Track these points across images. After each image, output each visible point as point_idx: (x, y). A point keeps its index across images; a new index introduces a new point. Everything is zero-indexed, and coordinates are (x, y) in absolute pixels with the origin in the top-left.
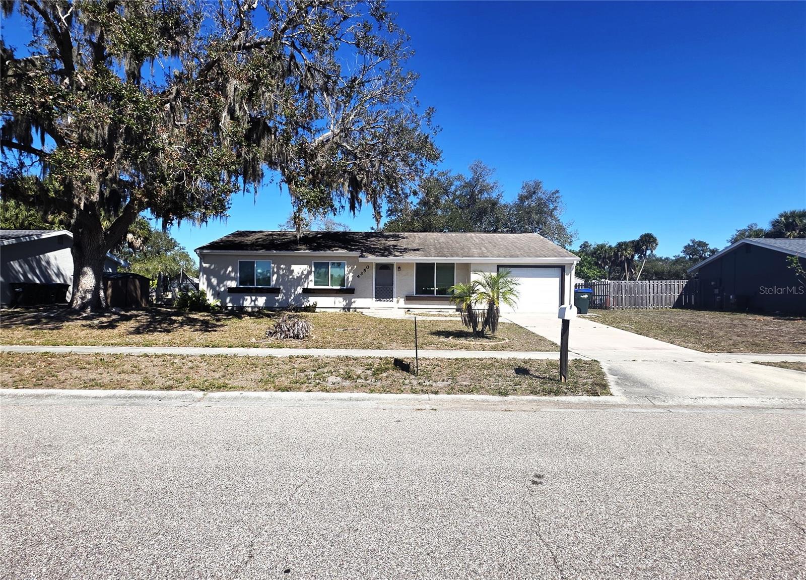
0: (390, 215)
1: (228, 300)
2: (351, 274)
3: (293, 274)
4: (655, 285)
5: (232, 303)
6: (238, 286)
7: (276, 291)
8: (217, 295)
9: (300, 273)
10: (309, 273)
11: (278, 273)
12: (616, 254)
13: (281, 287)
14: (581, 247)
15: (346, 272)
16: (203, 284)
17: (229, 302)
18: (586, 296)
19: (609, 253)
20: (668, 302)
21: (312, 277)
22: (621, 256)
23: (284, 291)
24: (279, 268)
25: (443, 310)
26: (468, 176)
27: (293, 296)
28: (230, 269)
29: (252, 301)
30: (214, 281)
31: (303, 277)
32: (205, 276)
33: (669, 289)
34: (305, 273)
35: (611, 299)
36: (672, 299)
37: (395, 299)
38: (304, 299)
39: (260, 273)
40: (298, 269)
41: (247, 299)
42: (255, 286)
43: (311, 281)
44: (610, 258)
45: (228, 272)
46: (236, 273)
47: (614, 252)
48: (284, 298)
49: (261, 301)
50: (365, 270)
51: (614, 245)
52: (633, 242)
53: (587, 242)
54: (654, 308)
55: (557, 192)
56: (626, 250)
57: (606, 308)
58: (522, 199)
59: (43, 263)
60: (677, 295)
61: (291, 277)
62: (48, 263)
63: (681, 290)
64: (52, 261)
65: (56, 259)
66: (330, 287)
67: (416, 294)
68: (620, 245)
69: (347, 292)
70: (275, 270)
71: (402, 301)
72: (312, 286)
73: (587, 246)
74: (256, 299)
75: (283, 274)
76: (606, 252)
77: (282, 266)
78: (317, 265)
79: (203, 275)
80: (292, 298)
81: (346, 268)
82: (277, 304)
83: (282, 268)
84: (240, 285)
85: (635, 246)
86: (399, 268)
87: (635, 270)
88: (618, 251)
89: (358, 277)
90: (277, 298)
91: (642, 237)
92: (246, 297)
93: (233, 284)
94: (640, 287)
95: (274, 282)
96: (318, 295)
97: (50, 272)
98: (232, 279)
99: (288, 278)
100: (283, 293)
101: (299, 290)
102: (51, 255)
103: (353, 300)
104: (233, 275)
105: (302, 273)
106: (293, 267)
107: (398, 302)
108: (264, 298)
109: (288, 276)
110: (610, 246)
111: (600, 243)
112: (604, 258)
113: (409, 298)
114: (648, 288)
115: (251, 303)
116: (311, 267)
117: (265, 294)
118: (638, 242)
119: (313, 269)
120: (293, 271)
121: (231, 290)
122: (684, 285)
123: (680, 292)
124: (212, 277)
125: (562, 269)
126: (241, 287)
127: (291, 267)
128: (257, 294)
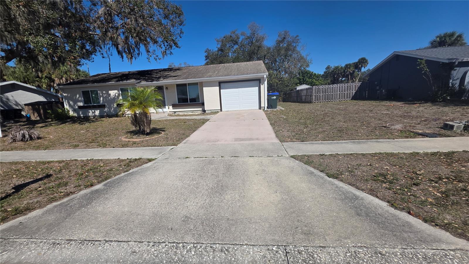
1: (81, 113)
3: (111, 96)
4: (341, 87)
5: (83, 115)
6: (84, 105)
7: (103, 106)
8: (74, 110)
9: (114, 95)
10: (119, 95)
11: (102, 96)
12: (344, 71)
13: (106, 104)
14: (326, 69)
16: (66, 105)
17: (82, 114)
18: (275, 97)
19: (341, 71)
20: (348, 96)
21: (121, 98)
22: (347, 72)
23: (107, 106)
24: (102, 93)
25: (194, 111)
28: (78, 96)
29: (93, 113)
30: (72, 103)
31: (116, 97)
32: (66, 101)
33: (349, 88)
34: (117, 95)
35: (314, 97)
36: (351, 95)
37: (167, 107)
38: (118, 110)
39: (94, 97)
40: (113, 93)
41: (90, 112)
42: (92, 104)
44: (341, 73)
45: (77, 97)
46: (81, 98)
47: (344, 70)
48: (108, 110)
49: (97, 112)
51: (343, 65)
52: (354, 63)
53: (329, 66)
54: (339, 101)
55: (297, 36)
56: (349, 68)
57: (311, 103)
58: (279, 42)
59: (4, 99)
60: (354, 92)
61: (110, 98)
62: (8, 99)
63: (357, 88)
64: (11, 98)
65: (12, 97)
67: (179, 103)
68: (347, 66)
70: (101, 95)
71: (171, 107)
73: (329, 68)
74: (95, 112)
75: (105, 96)
76: (339, 70)
77: (104, 92)
78: (122, 90)
79: (65, 101)
80: (112, 110)
82: (105, 114)
83: (104, 93)
84: (85, 104)
85: (355, 66)
86: (167, 88)
88: (345, 69)
90: (105, 110)
91: (359, 60)
92: (89, 111)
93: (81, 104)
94: (331, 88)
95: (102, 102)
98: (80, 101)
99: (109, 99)
100: (108, 107)
101: (115, 105)
102: (9, 95)
104: (80, 99)
105: (115, 95)
106: (110, 92)
107: (169, 108)
108: (98, 111)
109: (108, 98)
110: (342, 67)
111: (336, 65)
112: (338, 73)
113: (174, 106)
114: (336, 89)
115: (92, 114)
116: (119, 91)
117: (98, 109)
118: (357, 63)
119: (120, 92)
120: (110, 94)
121: (80, 107)
122: (359, 86)
123: (356, 90)
124: (70, 101)
125: (259, 81)
126: (86, 105)
127: (109, 92)
128: (95, 109)
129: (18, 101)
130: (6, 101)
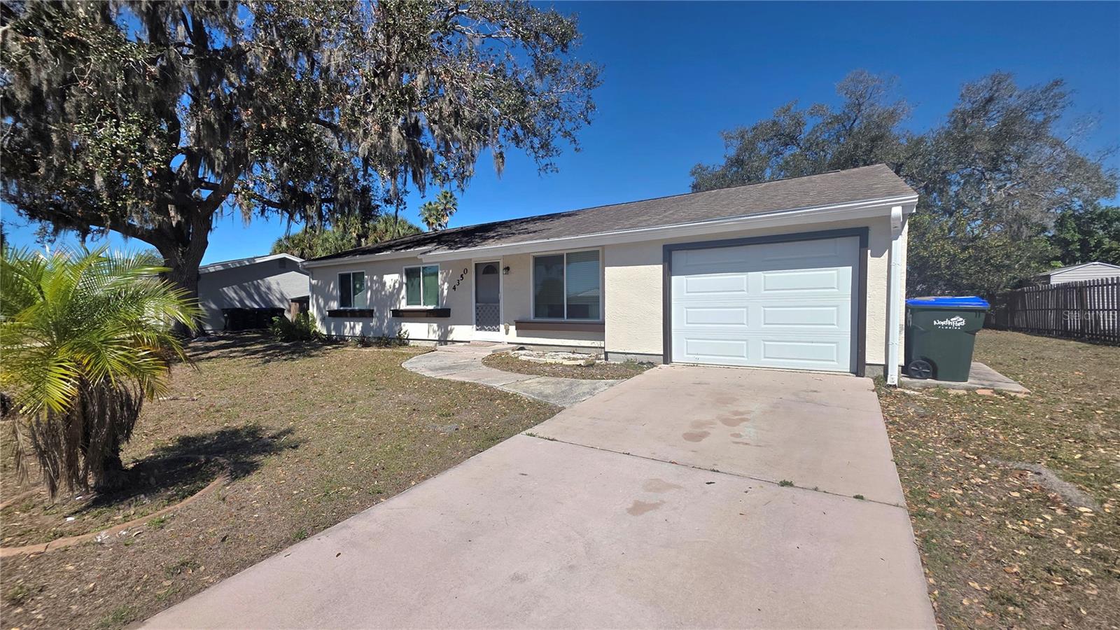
1: (332, 327)
2: (446, 286)
3: (386, 289)
5: (336, 331)
6: (339, 308)
7: (370, 314)
8: (323, 320)
9: (392, 287)
10: (401, 285)
11: (371, 288)
13: (375, 309)
15: (440, 282)
16: (313, 306)
17: (333, 330)
21: (404, 292)
23: (377, 314)
24: (372, 281)
27: (386, 321)
28: (332, 285)
29: (351, 328)
30: (321, 301)
31: (395, 292)
34: (397, 285)
37: (502, 327)
38: (396, 325)
39: (358, 289)
40: (391, 280)
41: (347, 326)
42: (354, 308)
43: (403, 298)
45: (331, 289)
46: (337, 290)
48: (378, 324)
49: (358, 328)
50: (462, 276)
59: (263, 289)
61: (383, 293)
62: (269, 289)
64: (274, 286)
65: (278, 284)
66: (422, 307)
69: (441, 314)
70: (369, 285)
72: (403, 305)
74: (354, 326)
75: (376, 288)
77: (375, 278)
78: (408, 273)
79: (312, 296)
80: (385, 324)
81: (440, 276)
82: (372, 335)
83: (375, 281)
84: (342, 306)
86: (508, 268)
89: (454, 288)
90: (372, 324)
92: (346, 323)
93: (335, 306)
95: (368, 301)
96: (410, 319)
97: (272, 298)
98: (334, 299)
99: (381, 295)
100: (377, 317)
101: (392, 313)
102: (272, 280)
103: (449, 328)
104: (335, 292)
105: (394, 286)
106: (386, 278)
107: (507, 333)
108: (361, 324)
109: (381, 292)
113: (523, 326)
115: (350, 332)
116: (402, 277)
117: (361, 319)
119: (405, 280)
120: (385, 283)
121: (334, 313)
124: (319, 297)
125: (858, 237)
126: (342, 308)
127: (383, 278)
128: (355, 319)
129: (285, 293)
130: (265, 293)
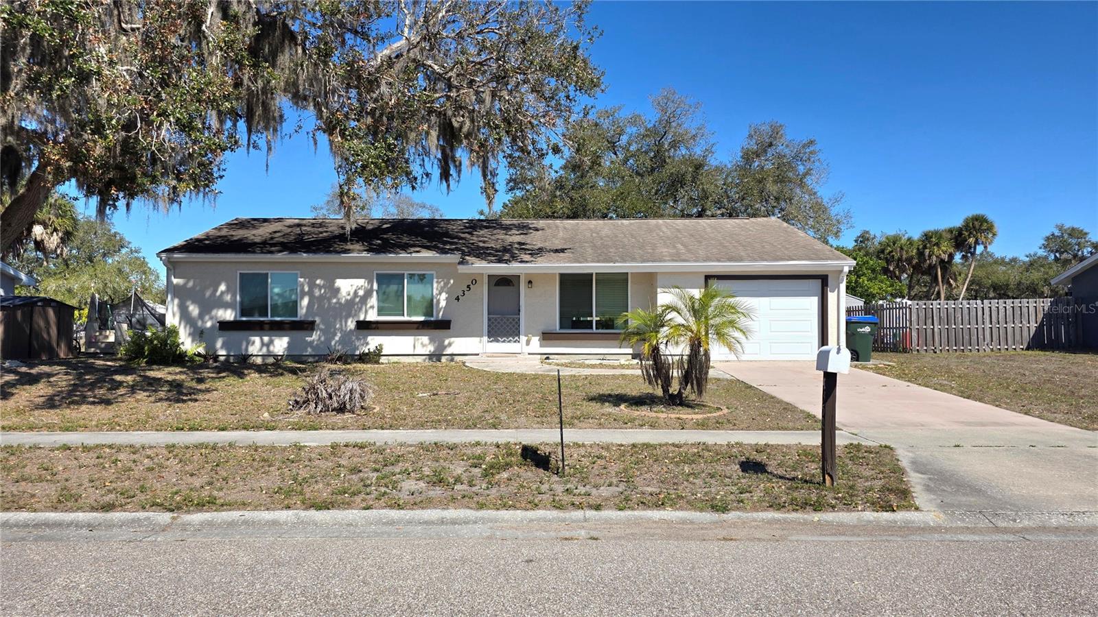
0: (512, 189)
1: (219, 344)
2: (444, 296)
3: (339, 296)
5: (228, 349)
6: (238, 319)
7: (307, 326)
8: (199, 334)
9: (352, 294)
10: (368, 294)
11: (310, 294)
12: (921, 254)
13: (318, 320)
14: (856, 241)
15: (435, 292)
16: (174, 315)
17: (222, 348)
18: (867, 329)
19: (907, 252)
20: (1018, 337)
21: (373, 301)
22: (930, 256)
23: (322, 326)
24: (312, 285)
25: (609, 357)
26: (651, 117)
27: (339, 335)
28: (223, 287)
29: (263, 344)
30: (194, 310)
31: (357, 300)
32: (176, 301)
33: (1017, 314)
34: (361, 293)
35: (914, 334)
36: (1025, 333)
37: (523, 339)
38: (359, 339)
39: (278, 294)
40: (347, 287)
41: (254, 342)
42: (269, 318)
43: (372, 307)
44: (909, 260)
45: (218, 293)
46: (234, 296)
47: (918, 249)
48: (323, 339)
49: (280, 345)
50: (468, 286)
51: (916, 235)
52: (951, 231)
53: (867, 232)
54: (992, 350)
55: (811, 142)
56: (937, 244)
57: (905, 351)
58: (748, 157)
60: (1033, 325)
61: (334, 301)
63: (1040, 316)
66: (406, 318)
67: (561, 327)
68: (927, 237)
69: (437, 326)
70: (306, 289)
71: (535, 341)
72: (372, 316)
73: (868, 239)
74: (271, 342)
75: (321, 295)
76: (902, 248)
77: (318, 282)
78: (383, 279)
79: (172, 300)
80: (337, 338)
81: (435, 285)
82: (309, 350)
83: (319, 285)
84: (243, 314)
85: (956, 238)
86: (530, 282)
87: (955, 280)
88: (925, 247)
89: (458, 299)
90: (309, 339)
91: (967, 221)
92: (253, 338)
93: (229, 315)
95: (304, 311)
96: (384, 332)
98: (226, 306)
99: (330, 303)
100: (321, 330)
101: (351, 325)
103: (446, 342)
104: (228, 298)
105: (356, 293)
106: (340, 283)
107: (528, 343)
108: (286, 339)
109: (329, 300)
110: (909, 239)
111: (891, 232)
112: (900, 260)
113: (547, 337)
115: (261, 349)
116: (371, 282)
117: (288, 332)
118: (960, 231)
119: (375, 286)
120: (339, 289)
121: (224, 326)
122: (1046, 309)
123: (1039, 320)
124: (189, 303)
126: (244, 319)
127: (334, 283)
128: (272, 332)
